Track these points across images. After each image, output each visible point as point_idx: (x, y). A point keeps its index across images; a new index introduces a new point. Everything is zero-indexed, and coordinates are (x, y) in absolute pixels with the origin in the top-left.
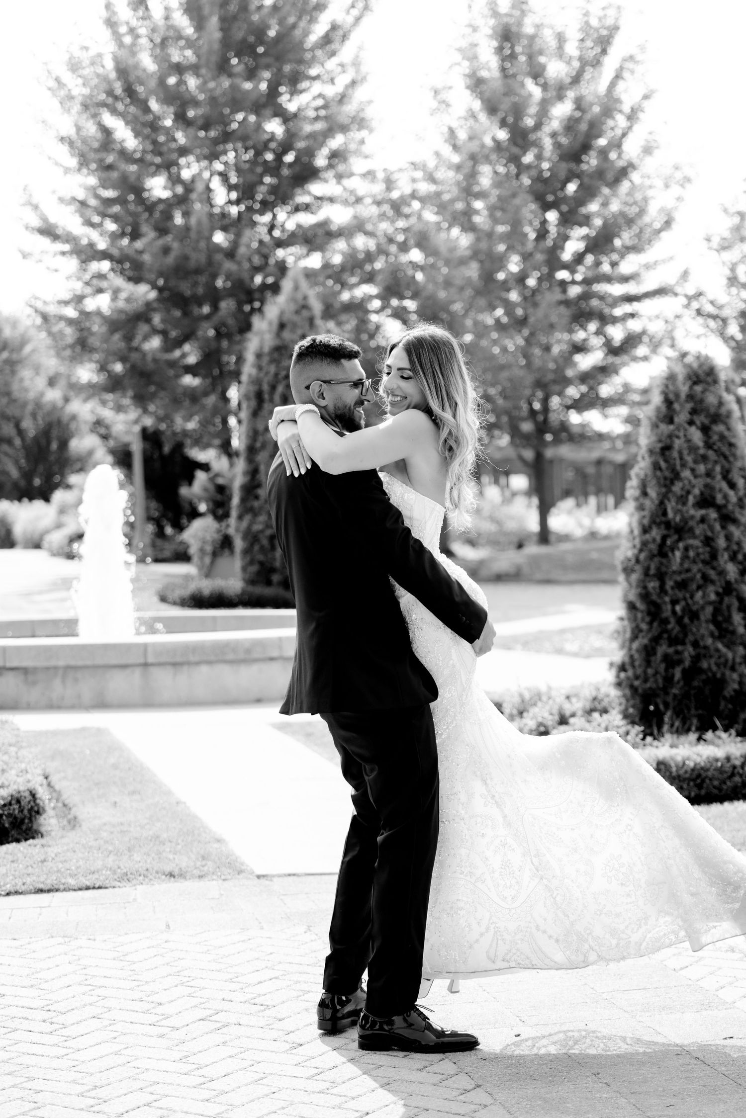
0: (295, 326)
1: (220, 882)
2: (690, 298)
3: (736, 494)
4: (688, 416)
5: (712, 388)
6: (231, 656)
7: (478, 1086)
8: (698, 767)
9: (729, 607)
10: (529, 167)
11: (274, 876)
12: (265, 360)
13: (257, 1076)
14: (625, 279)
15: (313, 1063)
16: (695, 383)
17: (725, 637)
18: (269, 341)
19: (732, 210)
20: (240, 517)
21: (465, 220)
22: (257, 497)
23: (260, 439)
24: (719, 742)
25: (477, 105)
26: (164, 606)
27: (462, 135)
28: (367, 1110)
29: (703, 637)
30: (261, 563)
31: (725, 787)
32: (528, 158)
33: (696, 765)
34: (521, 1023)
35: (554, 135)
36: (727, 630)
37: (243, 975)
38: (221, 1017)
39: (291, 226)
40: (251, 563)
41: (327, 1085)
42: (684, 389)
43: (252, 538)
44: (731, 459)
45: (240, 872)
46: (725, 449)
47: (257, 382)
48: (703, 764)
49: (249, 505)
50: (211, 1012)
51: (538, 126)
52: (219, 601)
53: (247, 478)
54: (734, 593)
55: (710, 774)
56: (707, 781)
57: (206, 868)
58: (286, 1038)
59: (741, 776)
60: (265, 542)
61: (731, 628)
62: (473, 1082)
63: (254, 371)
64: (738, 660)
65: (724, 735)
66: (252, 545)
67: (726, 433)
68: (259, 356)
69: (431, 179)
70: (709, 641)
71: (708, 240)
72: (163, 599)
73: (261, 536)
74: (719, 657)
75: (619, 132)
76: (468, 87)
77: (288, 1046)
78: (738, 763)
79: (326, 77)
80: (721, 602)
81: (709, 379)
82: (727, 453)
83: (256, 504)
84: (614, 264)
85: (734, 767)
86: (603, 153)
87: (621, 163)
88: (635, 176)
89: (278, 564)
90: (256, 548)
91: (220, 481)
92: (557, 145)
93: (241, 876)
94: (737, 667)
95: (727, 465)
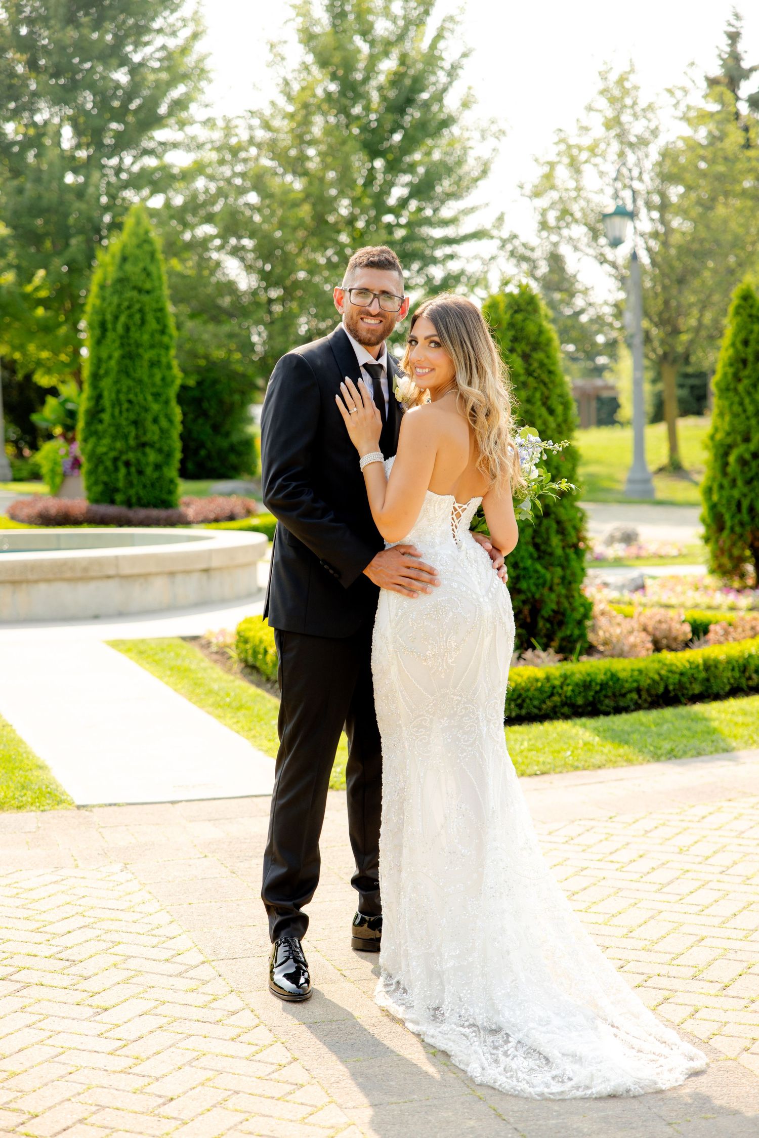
0: (136, 259)
1: (39, 813)
2: (504, 242)
3: (555, 420)
4: (510, 344)
5: (532, 317)
6: (69, 574)
7: (295, 1060)
8: (519, 687)
9: (547, 529)
10: (358, 118)
11: (94, 806)
12: (108, 291)
13: (53, 1052)
14: (445, 223)
15: (116, 1033)
16: (516, 312)
17: (543, 558)
18: (112, 273)
19: (542, 161)
20: (85, 440)
21: (297, 166)
22: (101, 421)
23: (104, 366)
24: (539, 661)
25: (310, 58)
26: (13, 524)
27: (296, 87)
28: (170, 1095)
29: (522, 558)
30: (106, 484)
31: (544, 706)
32: (357, 110)
33: (517, 685)
34: (342, 978)
35: (380, 89)
36: (545, 552)
37: (52, 923)
38: (22, 976)
39: (136, 168)
40: (96, 483)
41: (130, 1062)
42: (506, 318)
43: (97, 460)
44: (550, 386)
45: (59, 802)
46: (545, 377)
47: (100, 312)
48: (523, 684)
49: (93, 428)
50: (12, 970)
51: (366, 79)
52: (65, 519)
53: (92, 403)
54: (553, 516)
55: (530, 694)
56: (528, 701)
57: (24, 799)
58: (90, 1001)
59: (560, 695)
60: (109, 464)
61: (549, 550)
62: (289, 1054)
63: (98, 302)
64: (557, 581)
65: (543, 654)
66: (96, 466)
67: (546, 361)
68: (102, 287)
69: (267, 126)
70: (529, 563)
71: (521, 187)
72: (13, 517)
73: (105, 458)
74: (538, 578)
75: (440, 86)
76: (301, 42)
77: (90, 1012)
78: (557, 683)
79: (168, 30)
80: (540, 524)
81: (530, 308)
82: (547, 380)
83: (100, 428)
84: (436, 210)
85: (554, 687)
86: (426, 105)
87: (442, 116)
88: (455, 129)
89: (121, 484)
90: (101, 469)
91: (70, 406)
92: (384, 98)
93: (61, 806)
94: (555, 587)
95: (546, 393)
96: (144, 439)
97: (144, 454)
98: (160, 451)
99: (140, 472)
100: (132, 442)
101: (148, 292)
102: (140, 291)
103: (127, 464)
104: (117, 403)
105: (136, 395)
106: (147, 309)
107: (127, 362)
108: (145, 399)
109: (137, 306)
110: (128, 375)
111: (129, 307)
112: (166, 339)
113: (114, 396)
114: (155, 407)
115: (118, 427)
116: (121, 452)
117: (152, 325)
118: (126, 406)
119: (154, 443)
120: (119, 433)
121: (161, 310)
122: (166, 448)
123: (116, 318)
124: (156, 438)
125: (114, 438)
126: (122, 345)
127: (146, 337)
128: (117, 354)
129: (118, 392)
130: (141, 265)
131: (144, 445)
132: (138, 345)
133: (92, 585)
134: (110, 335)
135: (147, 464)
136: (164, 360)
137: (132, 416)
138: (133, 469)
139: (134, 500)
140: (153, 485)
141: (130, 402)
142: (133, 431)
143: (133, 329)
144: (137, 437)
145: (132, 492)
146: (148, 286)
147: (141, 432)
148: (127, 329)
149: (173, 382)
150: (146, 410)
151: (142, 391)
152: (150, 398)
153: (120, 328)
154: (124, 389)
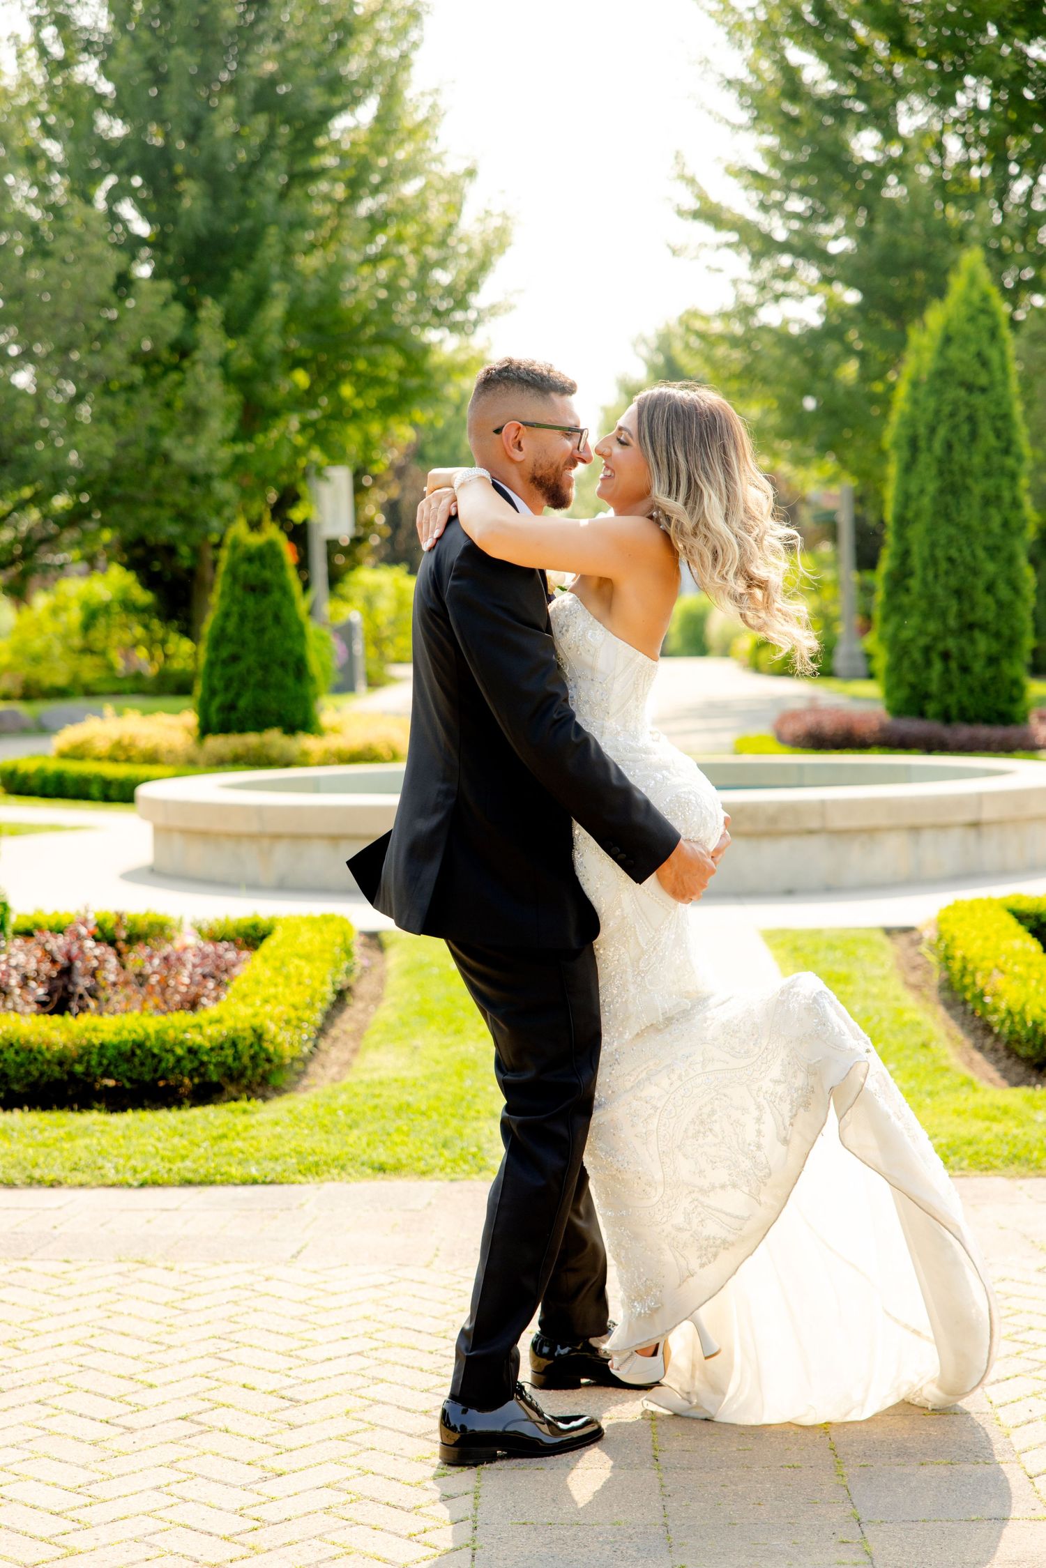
0: (967, 339)
12: (924, 389)
18: (929, 362)
20: (884, 623)
22: (907, 590)
23: (913, 506)
30: (913, 687)
40: (899, 685)
43: (899, 650)
47: (909, 422)
49: (896, 602)
60: (917, 656)
63: (907, 408)
66: (900, 660)
68: (915, 384)
72: (780, 736)
73: (911, 647)
83: (905, 600)
89: (934, 687)
90: (906, 663)
96: (971, 618)
97: (972, 641)
98: (997, 635)
99: (965, 669)
100: (952, 622)
101: (983, 390)
102: (970, 387)
103: (946, 656)
104: (932, 561)
105: (960, 551)
106: (981, 415)
107: (949, 498)
108: (974, 556)
109: (964, 413)
110: (948, 518)
111: (952, 415)
112: (1010, 462)
113: (926, 553)
114: (990, 568)
115: (932, 599)
116: (936, 638)
117: (988, 438)
118: (944, 566)
119: (988, 623)
120: (933, 610)
121: (1006, 417)
122: (1006, 632)
123: (932, 430)
124: (990, 616)
125: (926, 616)
126: (941, 473)
127: (977, 460)
128: (932, 487)
129: (933, 545)
130: (973, 348)
131: (971, 626)
132: (965, 472)
133: (784, 845)
134: (924, 458)
135: (976, 656)
136: (1007, 495)
137: (953, 582)
138: (953, 665)
139: (954, 712)
140: (984, 689)
141: (950, 560)
142: (954, 607)
143: (958, 448)
144: (960, 614)
145: (951, 700)
146: (983, 380)
147: (966, 606)
148: (949, 447)
149: (1022, 527)
150: (975, 572)
151: (970, 545)
152: (981, 554)
153: (938, 446)
154: (943, 541)
